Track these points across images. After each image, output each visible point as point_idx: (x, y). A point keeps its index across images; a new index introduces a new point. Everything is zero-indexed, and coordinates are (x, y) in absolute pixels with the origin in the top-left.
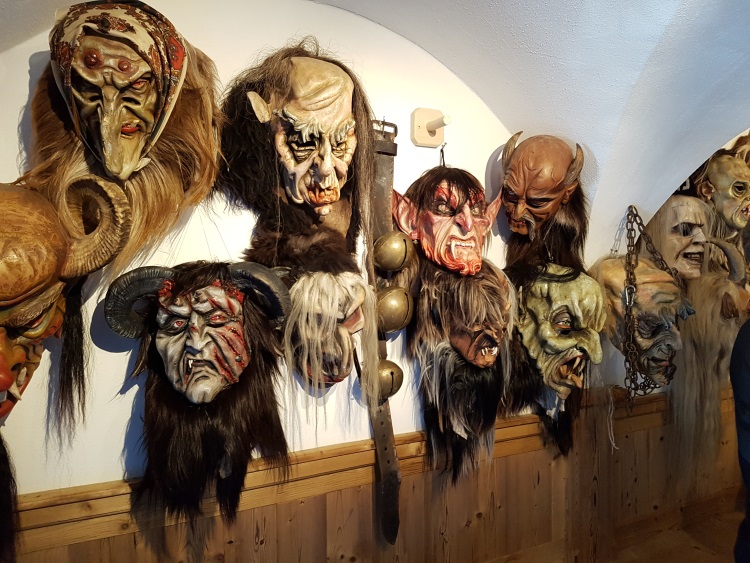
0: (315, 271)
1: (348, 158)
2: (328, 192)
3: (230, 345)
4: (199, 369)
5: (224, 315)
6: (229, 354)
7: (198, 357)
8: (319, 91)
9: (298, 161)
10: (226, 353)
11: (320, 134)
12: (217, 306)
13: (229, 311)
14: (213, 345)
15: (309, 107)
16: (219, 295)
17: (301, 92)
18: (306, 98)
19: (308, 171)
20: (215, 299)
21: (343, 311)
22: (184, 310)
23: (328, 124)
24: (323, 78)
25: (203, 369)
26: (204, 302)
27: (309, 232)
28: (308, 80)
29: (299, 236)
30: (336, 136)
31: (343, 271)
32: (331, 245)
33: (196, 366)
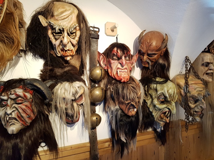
0: (64, 81)
1: (77, 39)
2: (69, 52)
3: (24, 111)
4: (11, 121)
5: (22, 99)
6: (24, 115)
7: (10, 116)
8: (62, 13)
9: (56, 39)
10: (22, 115)
11: (63, 29)
12: (18, 96)
13: (24, 98)
14: (16, 112)
15: (58, 19)
16: (20, 92)
17: (55, 14)
18: (57, 15)
19: (60, 44)
20: (18, 93)
21: (74, 97)
22: (5, 98)
23: (66, 25)
24: (64, 8)
25: (12, 121)
26: (13, 94)
27: (63, 67)
28: (58, 9)
29: (59, 68)
30: (69, 30)
31: (75, 81)
32: (72, 72)
33: (10, 120)
